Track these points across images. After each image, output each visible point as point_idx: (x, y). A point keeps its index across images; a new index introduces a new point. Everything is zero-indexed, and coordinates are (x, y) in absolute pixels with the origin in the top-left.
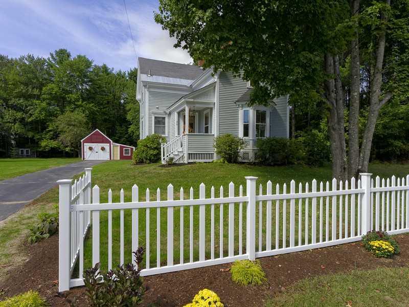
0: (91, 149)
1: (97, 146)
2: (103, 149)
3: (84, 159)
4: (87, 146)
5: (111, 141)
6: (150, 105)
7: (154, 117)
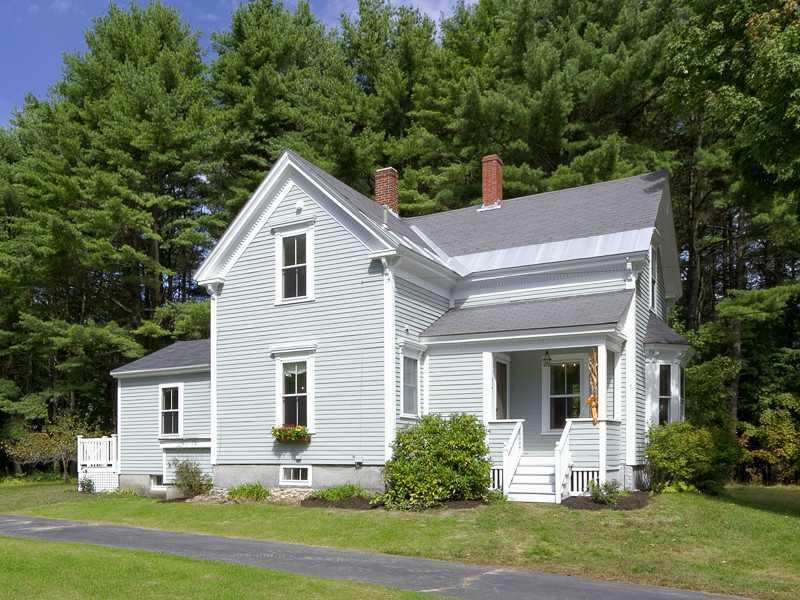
6: (398, 323)
7: (402, 359)
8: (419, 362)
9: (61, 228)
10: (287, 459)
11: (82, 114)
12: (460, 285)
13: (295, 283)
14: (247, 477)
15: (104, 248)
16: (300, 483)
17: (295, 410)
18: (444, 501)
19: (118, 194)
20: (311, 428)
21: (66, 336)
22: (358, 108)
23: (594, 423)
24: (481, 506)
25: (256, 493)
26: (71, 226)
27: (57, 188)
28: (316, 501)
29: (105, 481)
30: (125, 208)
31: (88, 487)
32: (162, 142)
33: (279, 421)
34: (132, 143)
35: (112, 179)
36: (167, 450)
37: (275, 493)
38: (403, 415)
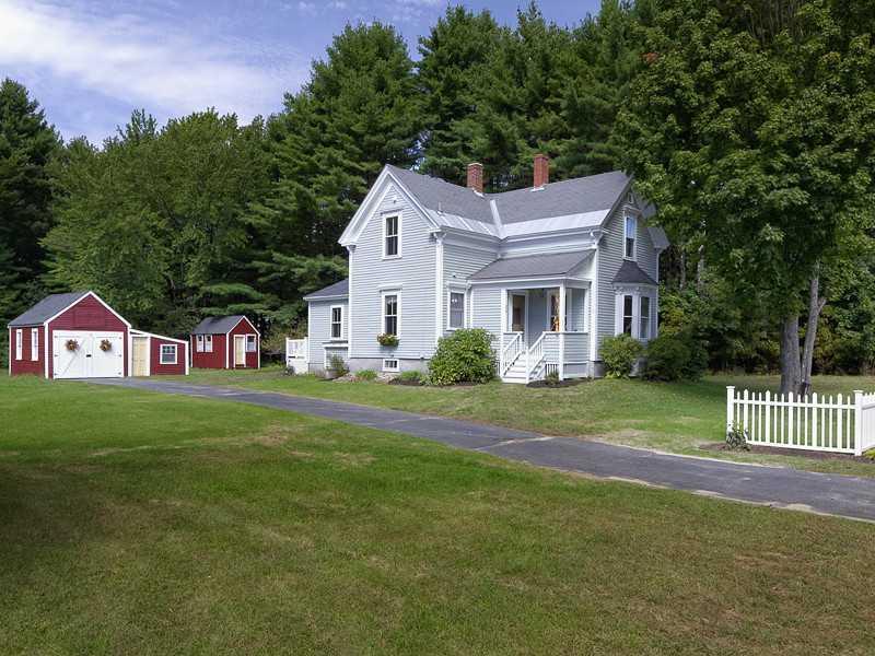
0: (72, 346)
1: (89, 339)
2: (106, 347)
3: (51, 375)
4: (61, 337)
5: (129, 326)
6: (446, 271)
7: (449, 293)
8: (465, 297)
9: (302, 192)
10: (387, 355)
11: (323, 107)
12: (501, 244)
13: (392, 247)
14: (366, 366)
15: (331, 203)
16: (393, 370)
17: (391, 324)
18: (457, 381)
19: (341, 165)
20: (399, 336)
21: (302, 267)
22: (511, 95)
23: (557, 334)
24: (479, 385)
25: (369, 376)
26: (309, 191)
27: (302, 163)
28: (397, 381)
29: (300, 367)
30: (345, 175)
31: (291, 370)
32: (373, 128)
33: (383, 331)
34: (352, 128)
35: (338, 155)
36: (327, 348)
37: (380, 376)
38: (449, 328)
